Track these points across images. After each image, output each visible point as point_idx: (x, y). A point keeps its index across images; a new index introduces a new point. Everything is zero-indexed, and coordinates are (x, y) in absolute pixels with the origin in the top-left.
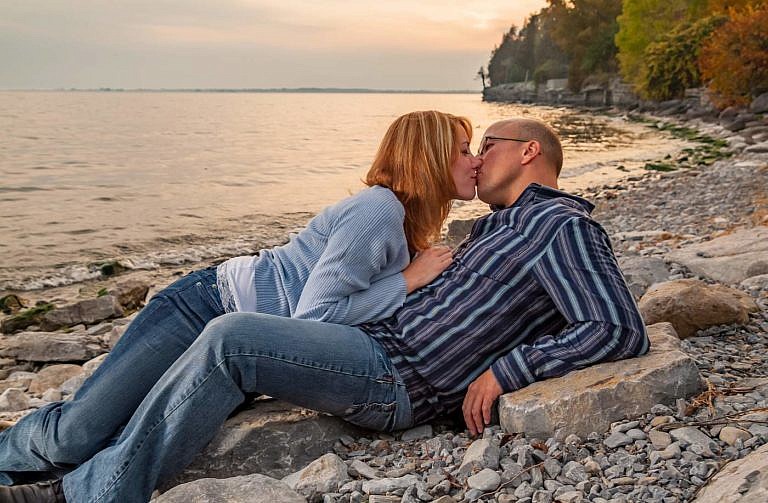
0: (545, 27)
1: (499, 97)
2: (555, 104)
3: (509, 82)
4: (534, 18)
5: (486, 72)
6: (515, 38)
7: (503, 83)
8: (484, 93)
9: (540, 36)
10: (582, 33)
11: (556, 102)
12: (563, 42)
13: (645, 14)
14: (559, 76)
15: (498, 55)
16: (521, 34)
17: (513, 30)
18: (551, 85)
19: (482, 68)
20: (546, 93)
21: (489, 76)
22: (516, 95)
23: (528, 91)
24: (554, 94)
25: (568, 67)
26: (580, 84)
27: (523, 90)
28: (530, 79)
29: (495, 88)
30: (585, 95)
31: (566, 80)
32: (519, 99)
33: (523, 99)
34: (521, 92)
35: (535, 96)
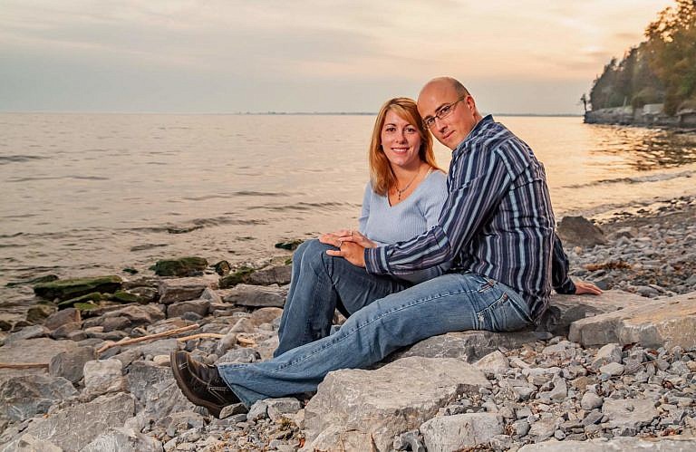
0: (644, 58)
1: (599, 119)
2: (650, 126)
3: (608, 107)
4: (633, 51)
5: (588, 98)
6: (615, 69)
7: (603, 107)
8: (585, 116)
9: (638, 67)
10: (679, 64)
11: (652, 124)
12: (660, 72)
14: (655, 101)
15: (599, 83)
16: (620, 65)
17: (613, 62)
18: (648, 109)
19: (584, 96)
20: (643, 117)
21: (591, 101)
22: (614, 118)
23: (627, 114)
24: (650, 117)
25: (664, 93)
26: (675, 109)
27: (621, 113)
28: (628, 104)
29: (596, 112)
30: (680, 117)
31: (662, 106)
32: (617, 122)
33: (621, 121)
34: (619, 115)
35: (633, 119)
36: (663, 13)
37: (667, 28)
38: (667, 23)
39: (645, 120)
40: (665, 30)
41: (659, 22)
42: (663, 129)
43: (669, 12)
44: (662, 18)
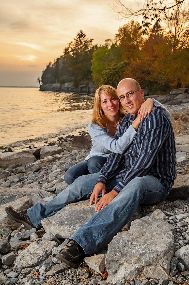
0: (63, 63)
1: (46, 89)
2: (68, 92)
3: (50, 83)
4: (58, 59)
5: (41, 79)
6: (51, 67)
7: (47, 83)
8: (40, 87)
9: (61, 66)
10: (78, 66)
11: (69, 91)
12: (71, 69)
13: (101, 59)
14: (69, 81)
15: (45, 73)
16: (53, 65)
17: (50, 64)
18: (67, 85)
19: (39, 78)
20: (65, 88)
21: (42, 81)
22: (53, 88)
23: (58, 87)
24: (68, 88)
25: (73, 78)
26: (78, 84)
27: (55, 86)
28: (58, 82)
29: (44, 86)
30: (80, 89)
31: (72, 83)
32: (54, 90)
33: (56, 90)
34: (55, 87)
35: (61, 89)
36: (70, 44)
37: (72, 50)
38: (71, 48)
39: (66, 89)
40: (71, 51)
41: (69, 48)
42: (74, 93)
43: (72, 44)
44: (70, 46)
